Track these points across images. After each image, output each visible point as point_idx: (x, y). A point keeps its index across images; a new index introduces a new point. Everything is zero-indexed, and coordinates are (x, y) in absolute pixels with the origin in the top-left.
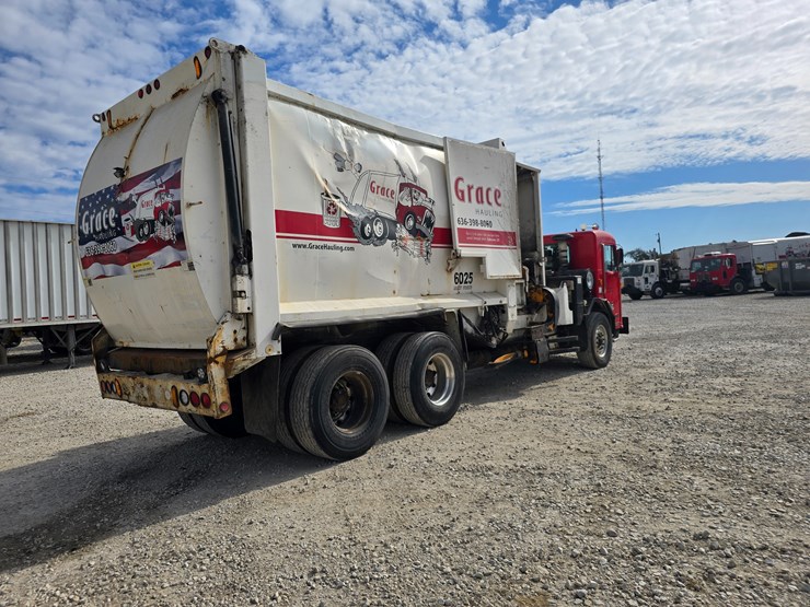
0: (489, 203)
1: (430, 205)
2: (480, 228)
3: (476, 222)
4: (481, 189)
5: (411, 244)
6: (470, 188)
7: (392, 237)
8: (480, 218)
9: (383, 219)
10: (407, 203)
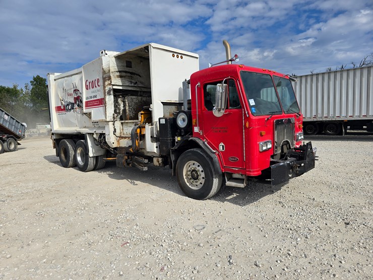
0: (96, 87)
1: (80, 95)
2: (93, 99)
3: (91, 97)
4: (93, 81)
5: (78, 110)
6: (90, 83)
7: (73, 109)
8: (93, 95)
9: (71, 103)
10: (76, 96)
